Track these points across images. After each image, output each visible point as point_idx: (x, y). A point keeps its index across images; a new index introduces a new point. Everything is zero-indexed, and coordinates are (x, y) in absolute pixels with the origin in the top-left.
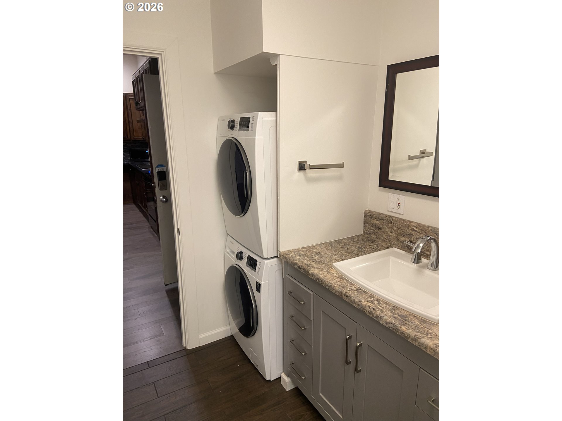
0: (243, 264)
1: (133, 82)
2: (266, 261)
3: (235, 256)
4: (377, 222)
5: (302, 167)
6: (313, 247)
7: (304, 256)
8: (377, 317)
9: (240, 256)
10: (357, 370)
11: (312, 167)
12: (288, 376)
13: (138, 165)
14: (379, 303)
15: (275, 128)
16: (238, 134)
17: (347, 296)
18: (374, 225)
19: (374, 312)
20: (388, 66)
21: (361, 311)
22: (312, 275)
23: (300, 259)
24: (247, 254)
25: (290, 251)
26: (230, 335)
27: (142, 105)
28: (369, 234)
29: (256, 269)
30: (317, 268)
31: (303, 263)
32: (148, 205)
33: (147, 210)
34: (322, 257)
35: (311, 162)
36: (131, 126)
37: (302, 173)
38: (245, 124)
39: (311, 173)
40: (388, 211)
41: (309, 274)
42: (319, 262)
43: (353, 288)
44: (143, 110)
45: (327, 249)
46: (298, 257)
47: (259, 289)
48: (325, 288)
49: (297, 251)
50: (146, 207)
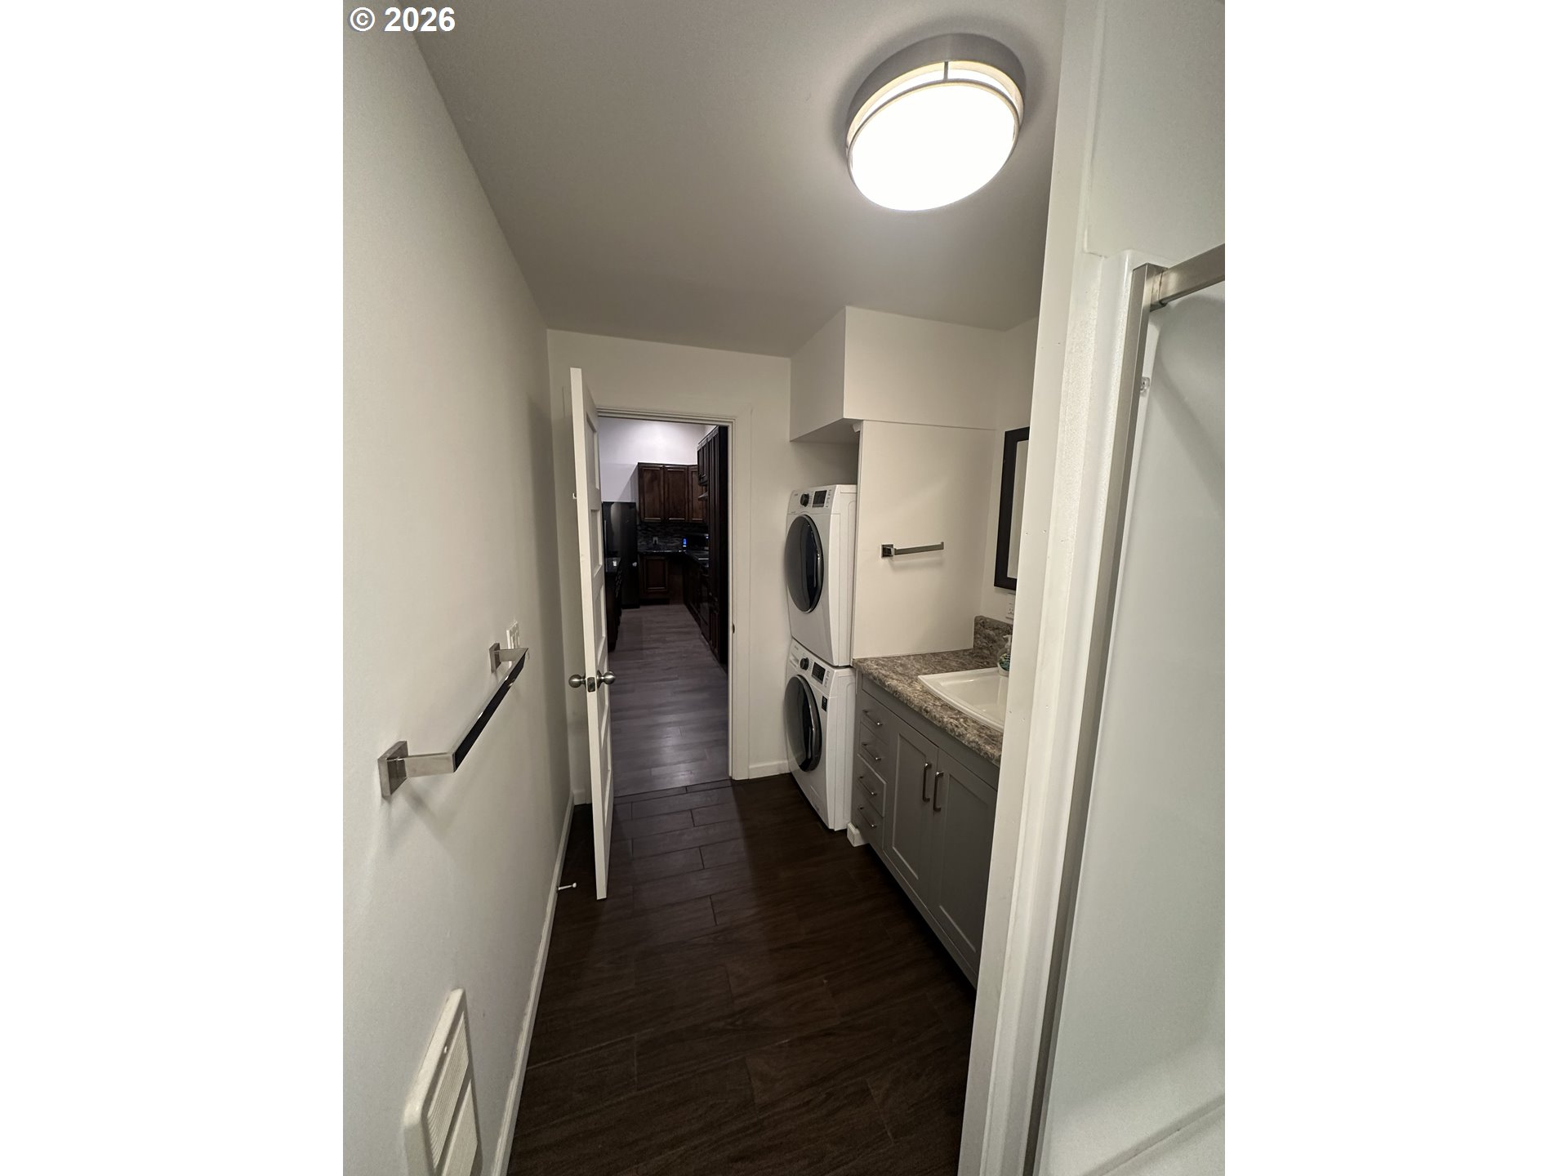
0: (808, 675)
1: (698, 452)
2: (836, 671)
3: (798, 665)
4: (991, 633)
5: (887, 552)
6: (899, 658)
7: (883, 666)
8: (959, 735)
9: (805, 664)
10: (936, 810)
11: (899, 552)
12: (857, 827)
13: (695, 554)
14: (965, 721)
15: (854, 503)
16: (810, 511)
17: (927, 712)
18: (987, 637)
19: (956, 729)
20: (1006, 433)
21: (942, 730)
22: (889, 686)
23: (877, 669)
24: (813, 660)
25: (865, 659)
26: (787, 771)
27: (706, 479)
28: (981, 649)
29: (822, 680)
30: (897, 680)
31: (879, 672)
32: (701, 606)
33: (699, 612)
34: (907, 669)
35: (897, 547)
36: (690, 506)
37: (887, 560)
38: (820, 498)
39: (899, 560)
40: (1007, 618)
41: (885, 686)
42: (901, 674)
43: (938, 703)
44: (706, 486)
45: (917, 661)
46: (876, 667)
47: (825, 707)
48: (903, 702)
49: (876, 660)
50: (698, 607)
